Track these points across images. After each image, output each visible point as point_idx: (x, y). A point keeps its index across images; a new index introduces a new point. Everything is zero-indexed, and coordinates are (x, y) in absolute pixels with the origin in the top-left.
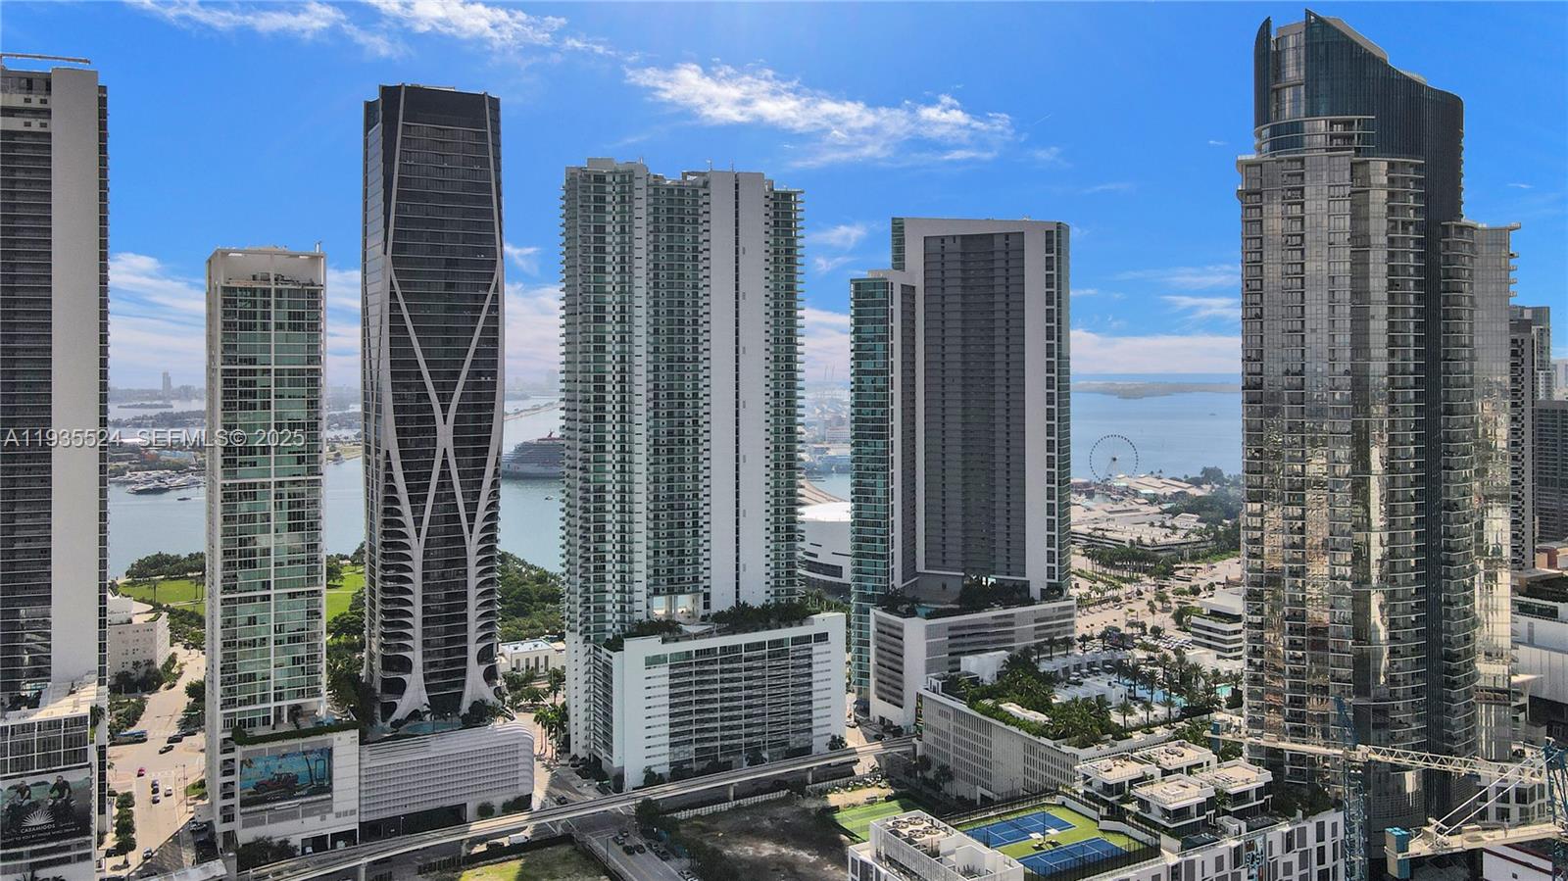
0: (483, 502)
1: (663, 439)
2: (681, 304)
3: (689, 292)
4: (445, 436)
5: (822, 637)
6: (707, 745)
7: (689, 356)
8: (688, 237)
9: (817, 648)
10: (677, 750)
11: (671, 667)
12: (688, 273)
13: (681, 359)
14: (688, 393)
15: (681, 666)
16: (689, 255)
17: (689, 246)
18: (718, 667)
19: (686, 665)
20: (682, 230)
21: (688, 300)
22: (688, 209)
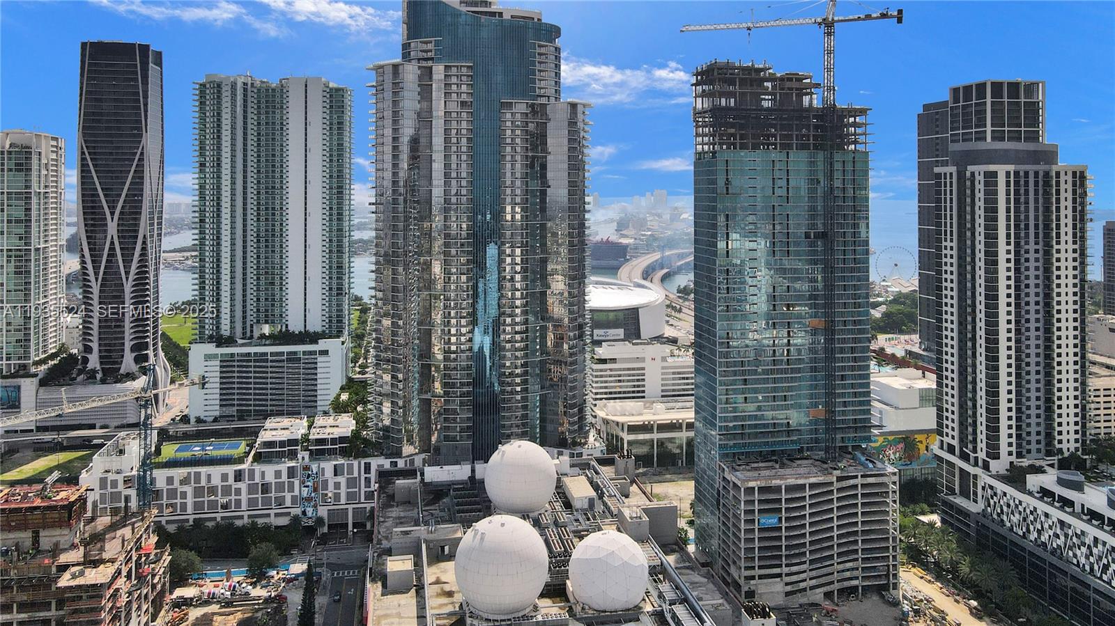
0: (134, 265)
1: (263, 234)
2: (274, 155)
3: (278, 148)
4: (112, 228)
5: (325, 353)
6: (244, 408)
7: (277, 185)
8: (278, 116)
9: (320, 359)
10: (224, 409)
11: (221, 361)
12: (278, 137)
13: (273, 188)
14: (278, 207)
15: (228, 361)
16: (278, 127)
17: (278, 122)
18: (252, 364)
19: (231, 361)
20: (274, 113)
21: (278, 153)
22: (278, 100)
